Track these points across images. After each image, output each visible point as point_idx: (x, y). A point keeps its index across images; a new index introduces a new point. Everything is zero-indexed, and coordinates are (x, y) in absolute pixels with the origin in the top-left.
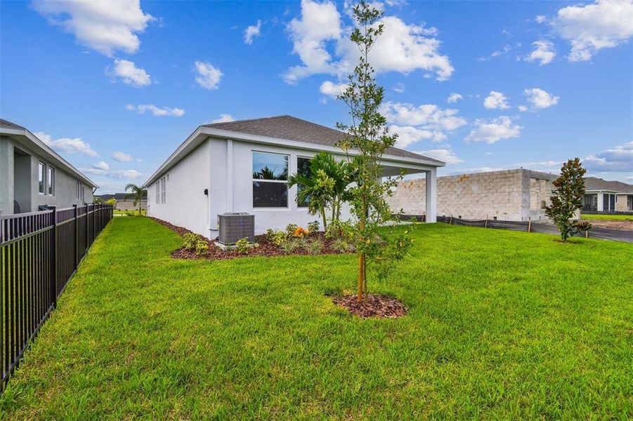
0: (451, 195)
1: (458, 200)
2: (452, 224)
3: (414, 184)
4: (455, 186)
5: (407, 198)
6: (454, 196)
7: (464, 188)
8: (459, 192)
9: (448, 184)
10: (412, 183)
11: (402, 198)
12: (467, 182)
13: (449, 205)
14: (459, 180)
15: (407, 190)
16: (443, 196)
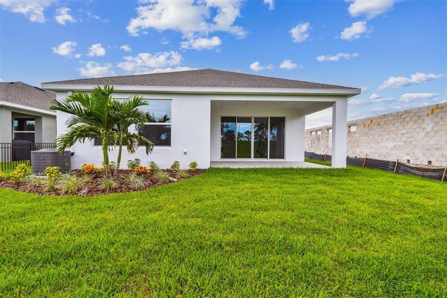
0: (418, 133)
1: (427, 139)
2: (397, 172)
3: (374, 122)
4: (423, 120)
5: (366, 138)
6: (422, 135)
7: (437, 123)
8: (429, 129)
9: (414, 119)
10: (372, 120)
11: (362, 138)
12: (441, 115)
13: (415, 146)
14: (430, 112)
15: (366, 130)
16: (408, 135)
